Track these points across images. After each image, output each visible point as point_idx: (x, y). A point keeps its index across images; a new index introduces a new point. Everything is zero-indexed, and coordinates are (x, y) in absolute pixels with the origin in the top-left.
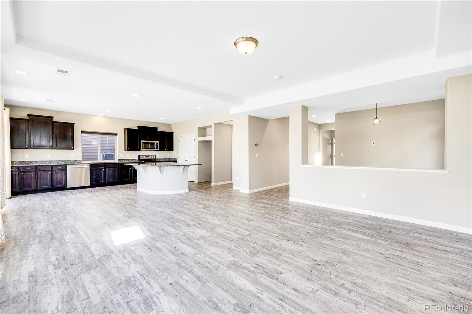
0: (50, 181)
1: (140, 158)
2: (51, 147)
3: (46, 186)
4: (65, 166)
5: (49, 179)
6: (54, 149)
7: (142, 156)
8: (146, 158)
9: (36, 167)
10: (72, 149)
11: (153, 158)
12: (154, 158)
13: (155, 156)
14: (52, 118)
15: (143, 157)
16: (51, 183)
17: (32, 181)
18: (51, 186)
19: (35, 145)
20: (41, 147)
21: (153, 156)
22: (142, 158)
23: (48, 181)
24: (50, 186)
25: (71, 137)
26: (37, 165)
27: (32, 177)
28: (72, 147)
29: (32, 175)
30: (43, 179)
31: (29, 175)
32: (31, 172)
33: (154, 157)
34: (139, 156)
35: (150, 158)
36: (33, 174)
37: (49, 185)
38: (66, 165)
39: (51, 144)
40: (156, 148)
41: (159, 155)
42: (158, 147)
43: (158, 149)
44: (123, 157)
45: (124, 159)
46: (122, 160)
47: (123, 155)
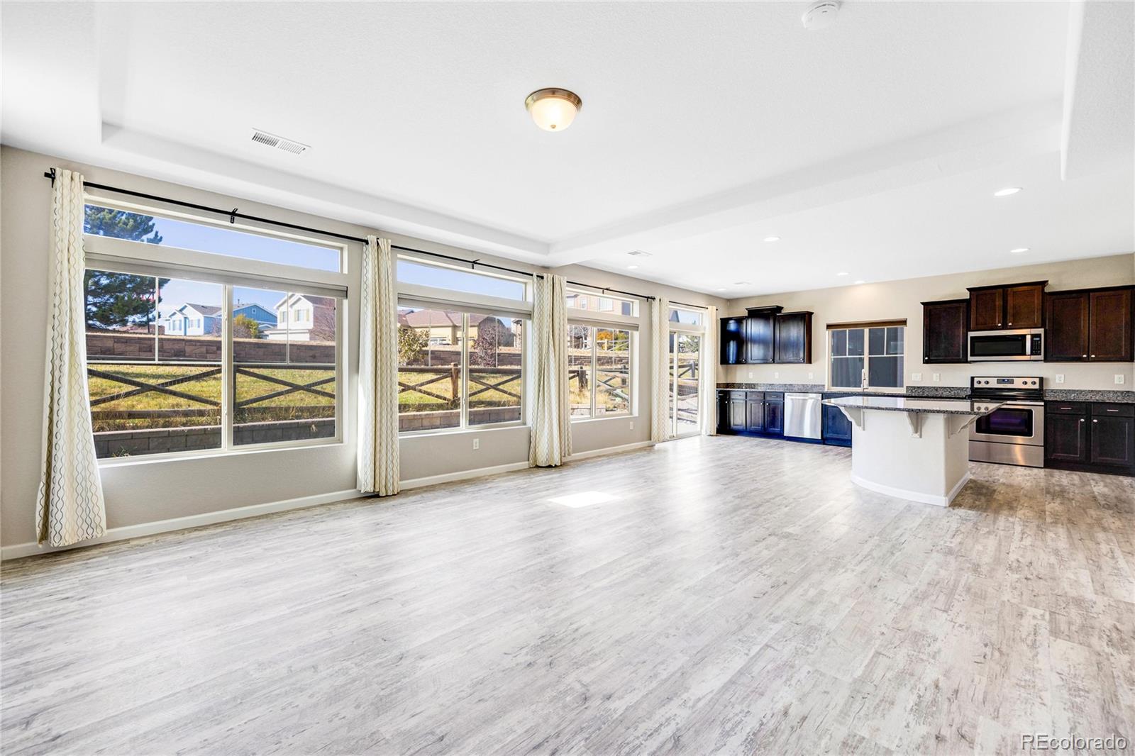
0: (761, 420)
1: (976, 385)
3: (757, 426)
7: (983, 380)
8: (1001, 386)
11: (1029, 386)
12: (1037, 386)
13: (1039, 378)
15: (987, 382)
16: (763, 423)
18: (763, 428)
21: (1033, 379)
22: (983, 385)
23: (759, 418)
34: (972, 379)
35: (1017, 384)
37: (760, 425)
40: (1032, 354)
41: (1063, 376)
42: (1040, 350)
43: (1042, 357)
44: (920, 380)
45: (924, 387)
46: (918, 387)
47: (921, 374)
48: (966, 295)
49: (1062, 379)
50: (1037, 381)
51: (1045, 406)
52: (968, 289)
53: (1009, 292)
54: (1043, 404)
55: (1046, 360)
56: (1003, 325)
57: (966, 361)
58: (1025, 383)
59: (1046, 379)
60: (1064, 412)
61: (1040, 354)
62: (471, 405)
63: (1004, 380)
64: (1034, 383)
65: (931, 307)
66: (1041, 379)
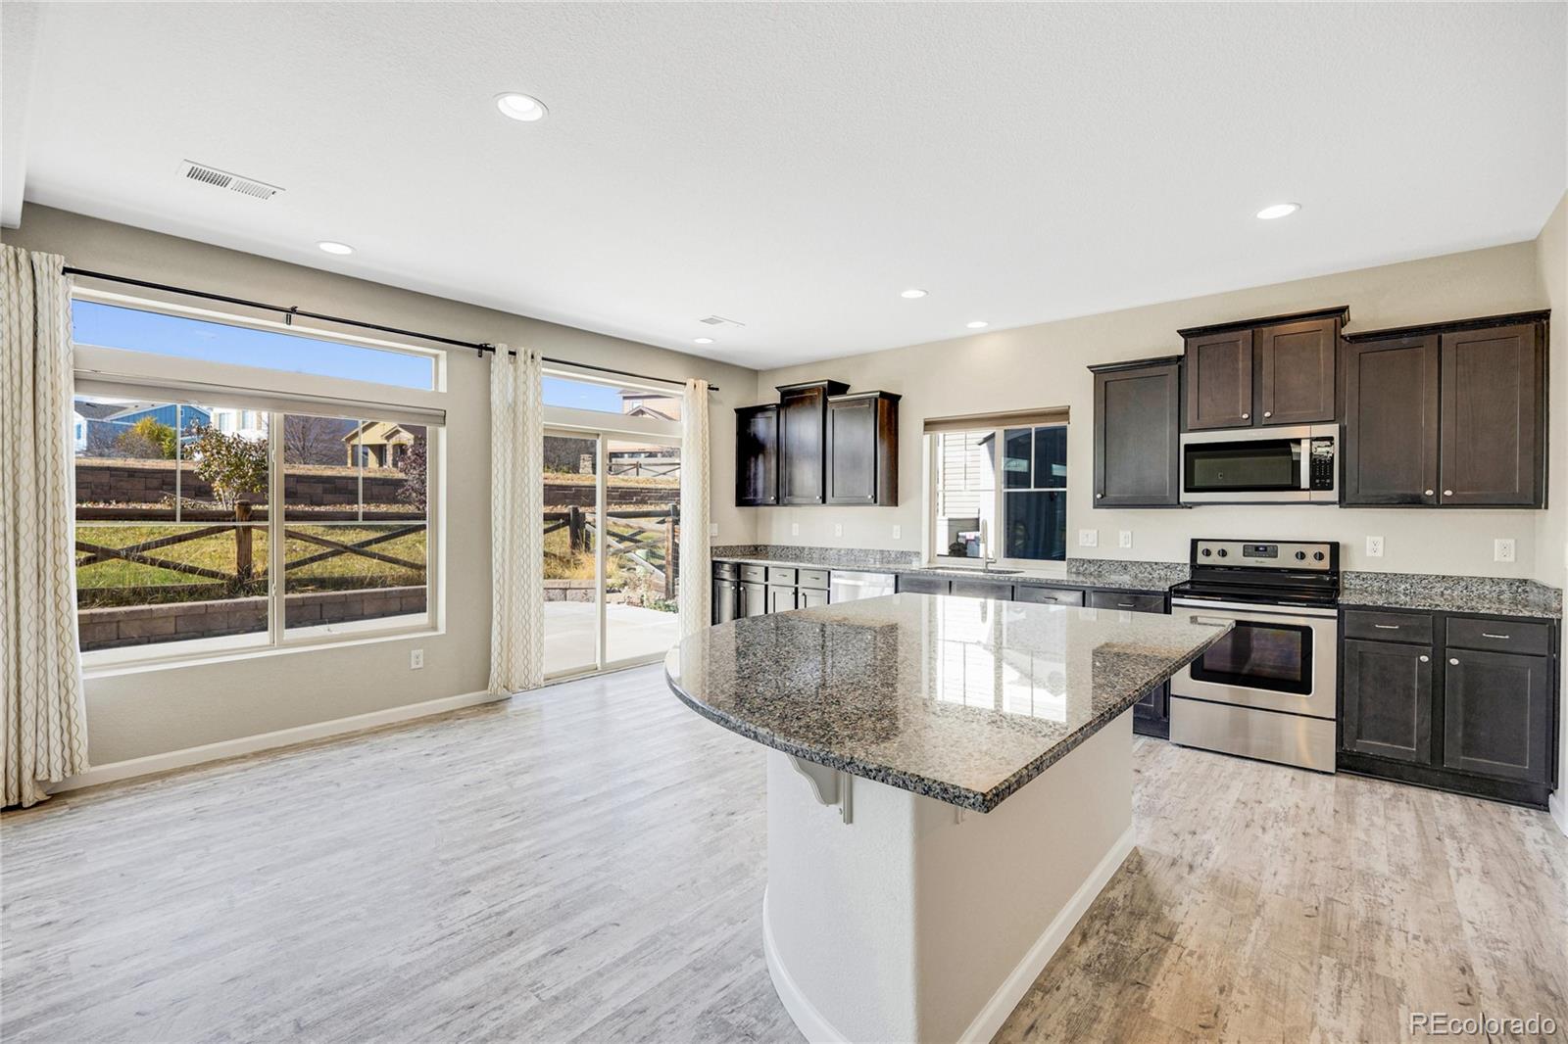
1: (1202, 560)
7: (1215, 548)
8: (1252, 562)
11: (1310, 563)
12: (1325, 564)
13: (1329, 546)
15: (1223, 553)
21: (1310, 551)
22: (1214, 560)
34: (1194, 543)
35: (1285, 559)
40: (1313, 487)
41: (1380, 539)
42: (1331, 477)
43: (1333, 495)
44: (1095, 545)
45: (1101, 561)
46: (1089, 561)
47: (1095, 532)
48: (1178, 347)
49: (1380, 547)
50: (1326, 550)
51: (1340, 618)
52: (1181, 332)
53: (1265, 336)
54: (1334, 612)
55: (1343, 502)
56: (1252, 416)
57: (1179, 505)
58: (1302, 556)
59: (1345, 546)
60: (1382, 636)
61: (1330, 487)
62: (290, 585)
63: (1257, 549)
64: (1320, 556)
65: (1107, 377)
66: (1335, 547)
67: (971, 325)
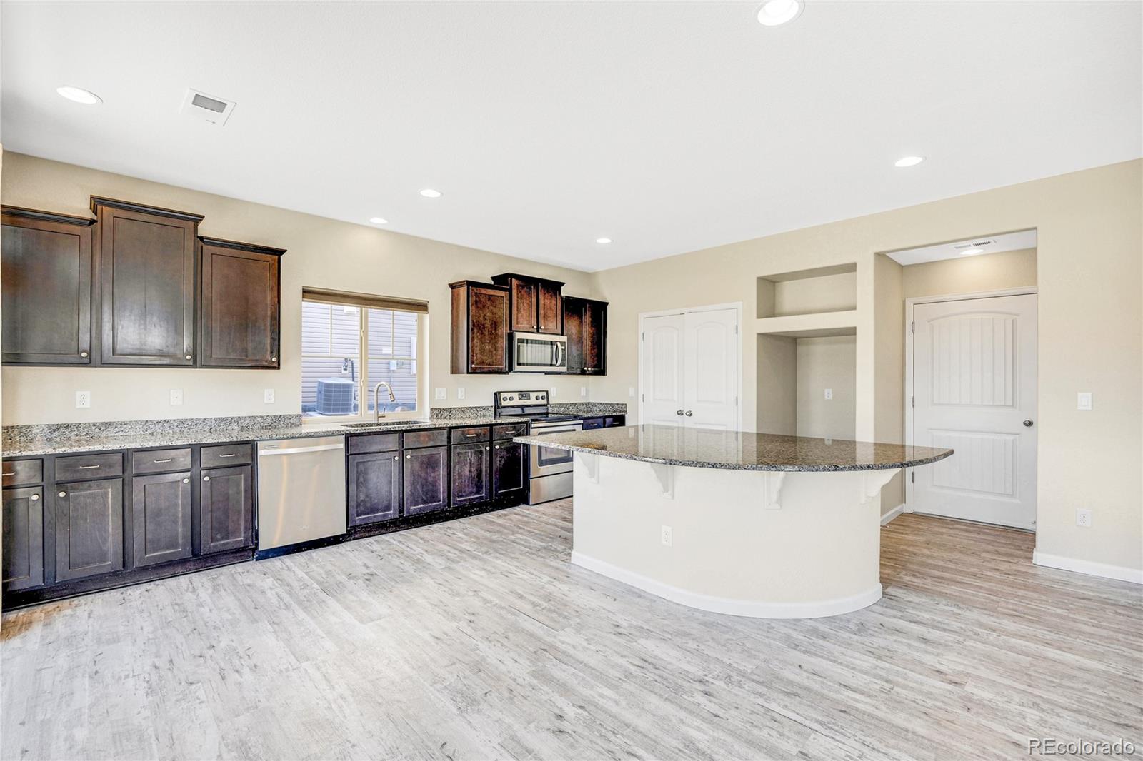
0: (184, 525)
1: (500, 402)
2: (188, 357)
3: (168, 548)
4: (249, 446)
5: (181, 515)
6: (203, 366)
7: (508, 395)
8: (522, 402)
9: (125, 455)
10: (274, 368)
11: (541, 402)
12: (545, 402)
13: (547, 392)
14: (196, 219)
15: (511, 399)
16: (189, 533)
17: (106, 531)
18: (189, 548)
19: (121, 346)
20: (146, 360)
22: (508, 403)
23: (175, 522)
24: (184, 546)
25: (269, 313)
26: (128, 446)
27: (105, 505)
28: (274, 359)
29: (107, 497)
30: (158, 513)
31: (94, 496)
32: (104, 482)
33: (543, 398)
34: (497, 394)
35: (533, 401)
36: (111, 492)
37: (180, 541)
38: (251, 444)
39: (187, 342)
40: (560, 365)
41: (555, 389)
42: (565, 360)
43: (565, 369)
44: (445, 398)
45: (451, 408)
46: (444, 410)
47: (445, 389)
50: (544, 394)
53: (540, 287)
56: (537, 327)
58: (537, 398)
61: (565, 365)
63: (523, 395)
65: (476, 290)
67: (372, 220)
